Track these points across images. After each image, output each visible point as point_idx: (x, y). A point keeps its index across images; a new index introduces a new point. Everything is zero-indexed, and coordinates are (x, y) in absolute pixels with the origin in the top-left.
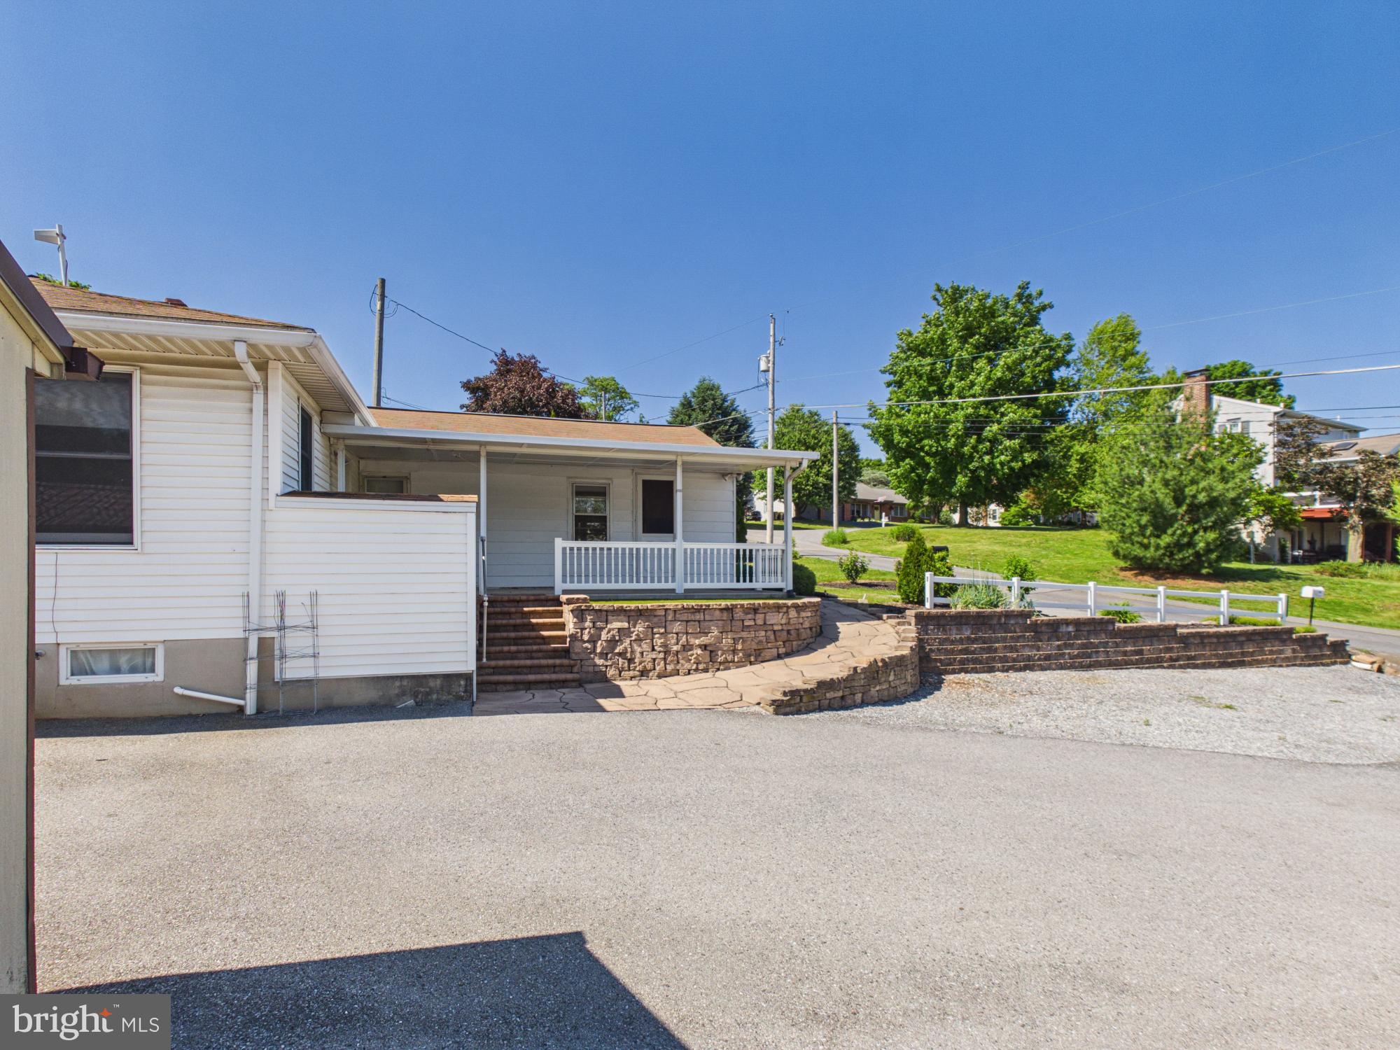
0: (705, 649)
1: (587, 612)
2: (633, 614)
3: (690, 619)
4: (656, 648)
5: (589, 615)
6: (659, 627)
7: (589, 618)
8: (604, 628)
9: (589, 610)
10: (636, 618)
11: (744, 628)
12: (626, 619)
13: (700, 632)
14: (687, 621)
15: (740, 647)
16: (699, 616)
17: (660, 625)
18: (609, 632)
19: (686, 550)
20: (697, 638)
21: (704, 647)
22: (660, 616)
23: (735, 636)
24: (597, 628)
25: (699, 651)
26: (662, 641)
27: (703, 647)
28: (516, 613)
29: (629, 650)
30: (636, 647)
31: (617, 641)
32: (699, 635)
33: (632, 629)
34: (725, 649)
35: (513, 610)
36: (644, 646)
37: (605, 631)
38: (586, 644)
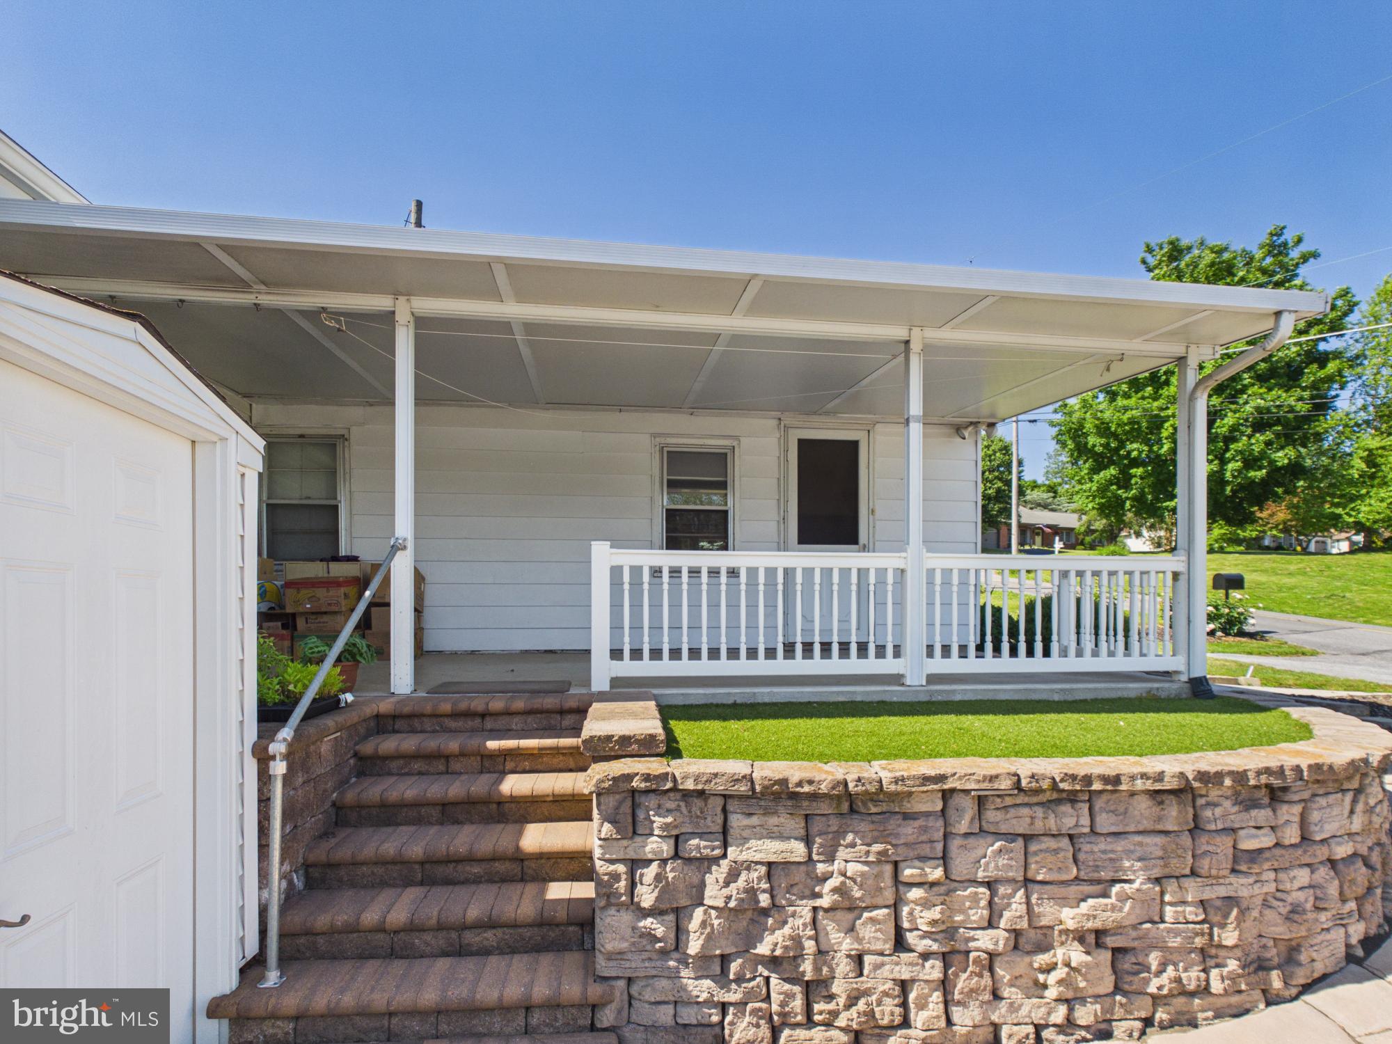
0: (1099, 945)
1: (652, 801)
2: (824, 808)
3: (1039, 827)
4: (911, 938)
5: (659, 810)
6: (923, 858)
7: (658, 821)
8: (716, 860)
9: (658, 788)
10: (834, 824)
11: (1243, 861)
12: (797, 825)
13: (1076, 878)
14: (1028, 838)
15: (1229, 937)
16: (1072, 818)
17: (926, 850)
18: (732, 876)
19: (931, 572)
20: (1064, 901)
21: (1095, 938)
22: (927, 814)
23: (1208, 894)
24: (689, 860)
25: (1077, 955)
26: (935, 913)
27: (1091, 939)
28: (463, 754)
29: (810, 946)
30: (834, 934)
31: (765, 912)
32: (1074, 890)
33: (821, 868)
34: (1175, 942)
35: (453, 745)
36: (867, 932)
37: (719, 872)
38: (648, 922)
